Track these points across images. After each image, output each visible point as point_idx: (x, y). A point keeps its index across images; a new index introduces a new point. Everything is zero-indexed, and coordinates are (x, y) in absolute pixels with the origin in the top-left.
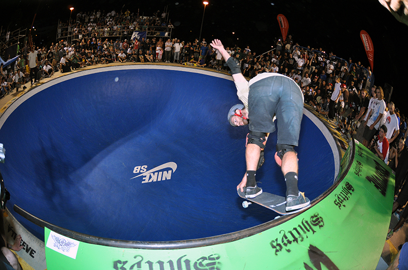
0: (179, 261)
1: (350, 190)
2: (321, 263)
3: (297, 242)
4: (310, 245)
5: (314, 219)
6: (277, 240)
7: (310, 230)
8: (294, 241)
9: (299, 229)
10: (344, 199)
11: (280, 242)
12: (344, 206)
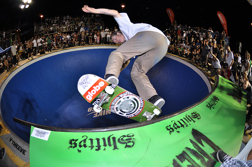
1: (216, 100)
2: (201, 140)
3: (184, 127)
4: (193, 129)
5: (194, 115)
6: (170, 126)
7: (192, 120)
8: (181, 126)
9: (184, 120)
10: (213, 104)
11: (172, 127)
12: (213, 108)
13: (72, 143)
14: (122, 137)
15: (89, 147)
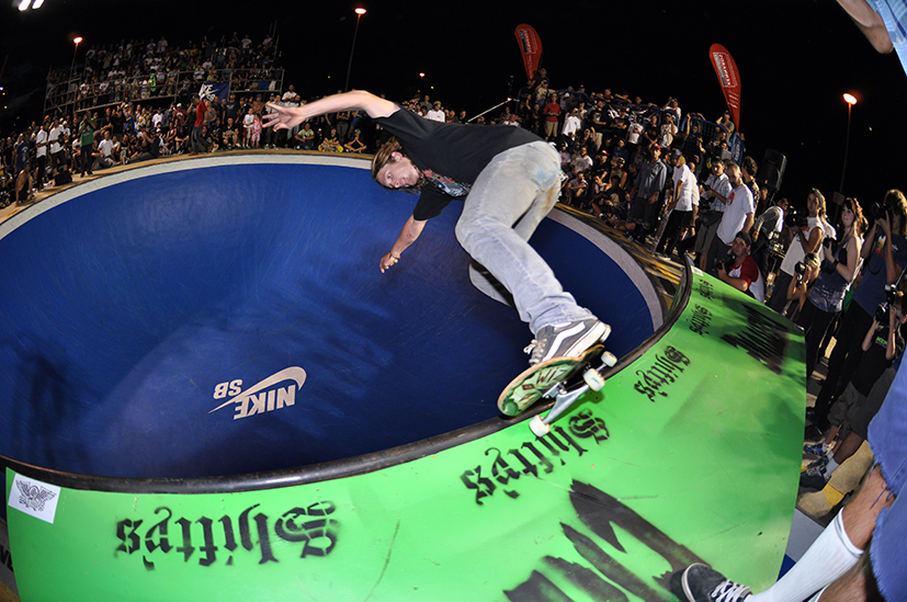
0: (243, 519)
1: (678, 361)
2: (612, 524)
3: (536, 474)
4: (574, 481)
5: (580, 423)
6: (478, 470)
7: (571, 447)
8: (526, 472)
9: (539, 446)
10: (663, 380)
11: (487, 473)
12: (664, 394)
13: (124, 535)
14: (291, 516)
15: (179, 550)
